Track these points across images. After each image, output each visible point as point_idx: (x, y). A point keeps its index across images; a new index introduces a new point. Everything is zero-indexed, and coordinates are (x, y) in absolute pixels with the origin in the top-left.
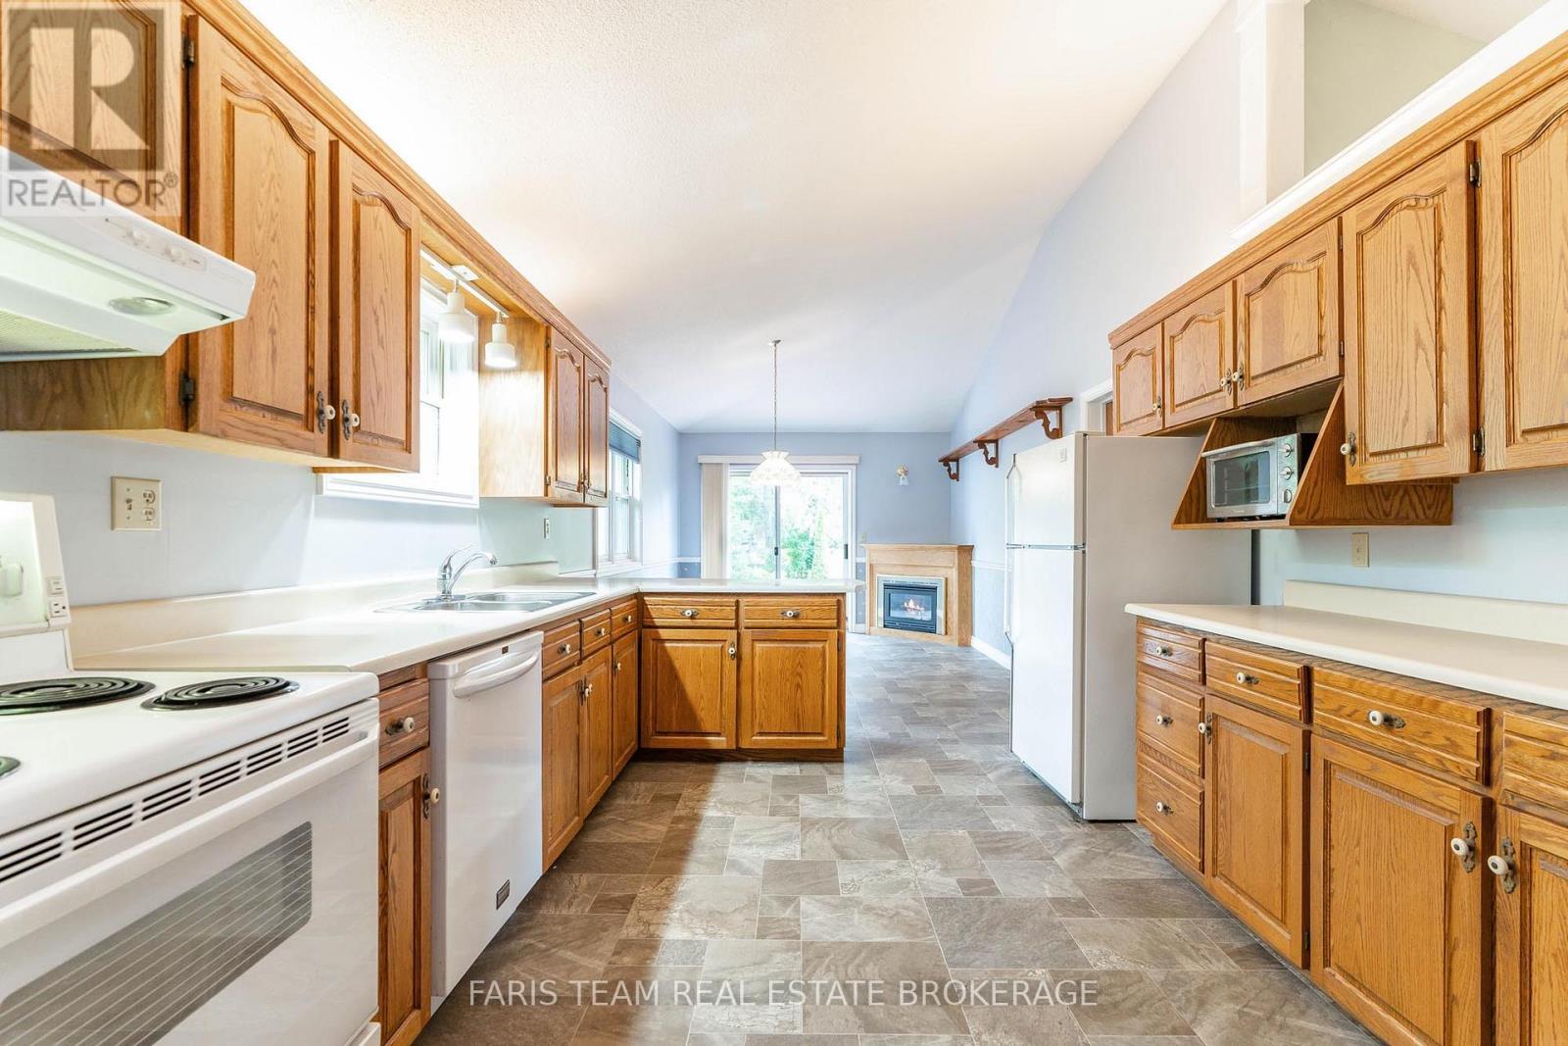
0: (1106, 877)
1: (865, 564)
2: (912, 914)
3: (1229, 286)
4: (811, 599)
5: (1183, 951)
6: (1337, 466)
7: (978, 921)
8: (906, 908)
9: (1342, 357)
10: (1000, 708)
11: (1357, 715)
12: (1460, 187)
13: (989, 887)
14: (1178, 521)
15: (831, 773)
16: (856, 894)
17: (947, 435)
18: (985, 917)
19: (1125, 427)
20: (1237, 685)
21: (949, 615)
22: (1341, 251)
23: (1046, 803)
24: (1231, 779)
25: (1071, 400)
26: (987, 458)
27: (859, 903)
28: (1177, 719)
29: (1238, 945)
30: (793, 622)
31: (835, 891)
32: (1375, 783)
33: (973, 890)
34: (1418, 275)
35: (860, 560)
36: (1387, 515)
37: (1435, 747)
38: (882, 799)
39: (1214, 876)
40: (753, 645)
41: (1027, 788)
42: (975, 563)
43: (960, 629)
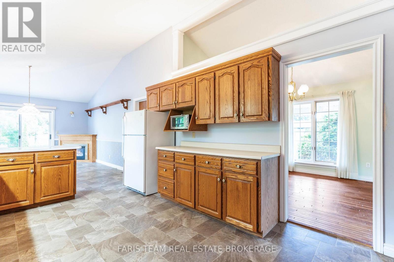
0: (155, 205)
1: (58, 141)
2: (118, 227)
3: (174, 84)
4: (64, 152)
5: (175, 213)
6: (194, 121)
7: (135, 223)
8: (116, 227)
9: (195, 102)
10: (113, 176)
11: (203, 163)
12: (213, 79)
13: (133, 216)
14: (165, 130)
15: (73, 203)
16: (100, 229)
17: (87, 104)
18: (136, 221)
19: (150, 109)
20: (182, 161)
21: (89, 154)
22: (195, 84)
23: (136, 195)
24: (180, 178)
25: (130, 100)
26: (103, 111)
27: (103, 230)
28: (168, 169)
29: (182, 209)
30: (58, 159)
31: (94, 230)
32: (206, 173)
33: (130, 217)
34: (207, 91)
35: (56, 139)
36: (200, 129)
37: (215, 165)
38: (93, 205)
39: (177, 198)
40: (41, 168)
41: (130, 193)
42: (97, 139)
43: (93, 158)
